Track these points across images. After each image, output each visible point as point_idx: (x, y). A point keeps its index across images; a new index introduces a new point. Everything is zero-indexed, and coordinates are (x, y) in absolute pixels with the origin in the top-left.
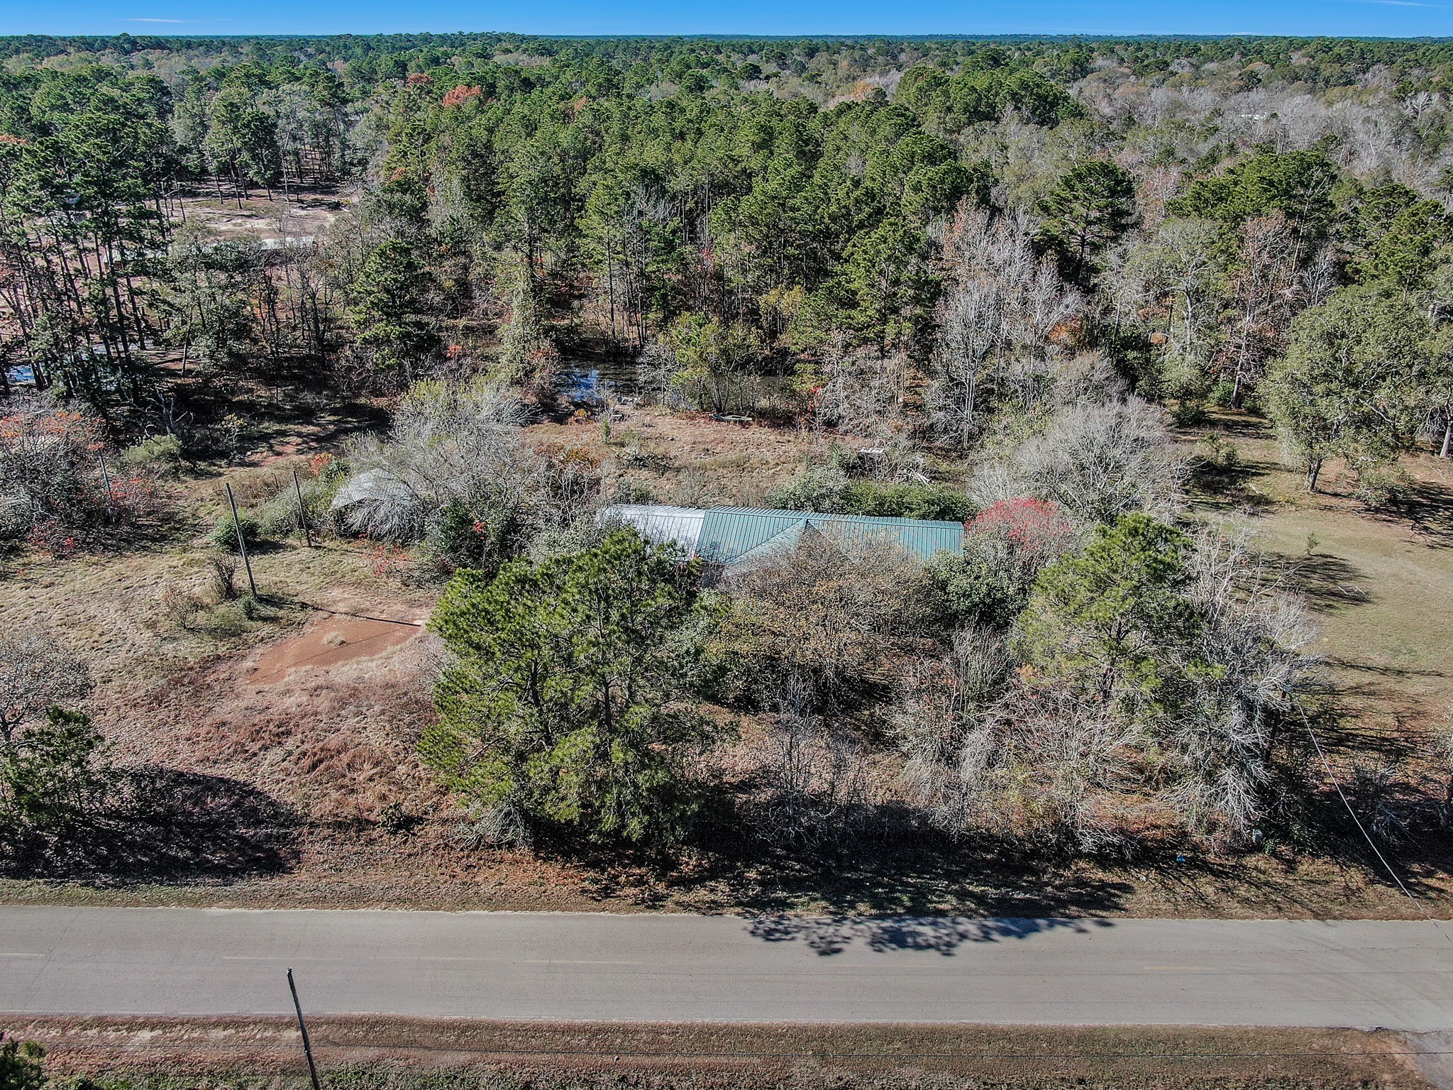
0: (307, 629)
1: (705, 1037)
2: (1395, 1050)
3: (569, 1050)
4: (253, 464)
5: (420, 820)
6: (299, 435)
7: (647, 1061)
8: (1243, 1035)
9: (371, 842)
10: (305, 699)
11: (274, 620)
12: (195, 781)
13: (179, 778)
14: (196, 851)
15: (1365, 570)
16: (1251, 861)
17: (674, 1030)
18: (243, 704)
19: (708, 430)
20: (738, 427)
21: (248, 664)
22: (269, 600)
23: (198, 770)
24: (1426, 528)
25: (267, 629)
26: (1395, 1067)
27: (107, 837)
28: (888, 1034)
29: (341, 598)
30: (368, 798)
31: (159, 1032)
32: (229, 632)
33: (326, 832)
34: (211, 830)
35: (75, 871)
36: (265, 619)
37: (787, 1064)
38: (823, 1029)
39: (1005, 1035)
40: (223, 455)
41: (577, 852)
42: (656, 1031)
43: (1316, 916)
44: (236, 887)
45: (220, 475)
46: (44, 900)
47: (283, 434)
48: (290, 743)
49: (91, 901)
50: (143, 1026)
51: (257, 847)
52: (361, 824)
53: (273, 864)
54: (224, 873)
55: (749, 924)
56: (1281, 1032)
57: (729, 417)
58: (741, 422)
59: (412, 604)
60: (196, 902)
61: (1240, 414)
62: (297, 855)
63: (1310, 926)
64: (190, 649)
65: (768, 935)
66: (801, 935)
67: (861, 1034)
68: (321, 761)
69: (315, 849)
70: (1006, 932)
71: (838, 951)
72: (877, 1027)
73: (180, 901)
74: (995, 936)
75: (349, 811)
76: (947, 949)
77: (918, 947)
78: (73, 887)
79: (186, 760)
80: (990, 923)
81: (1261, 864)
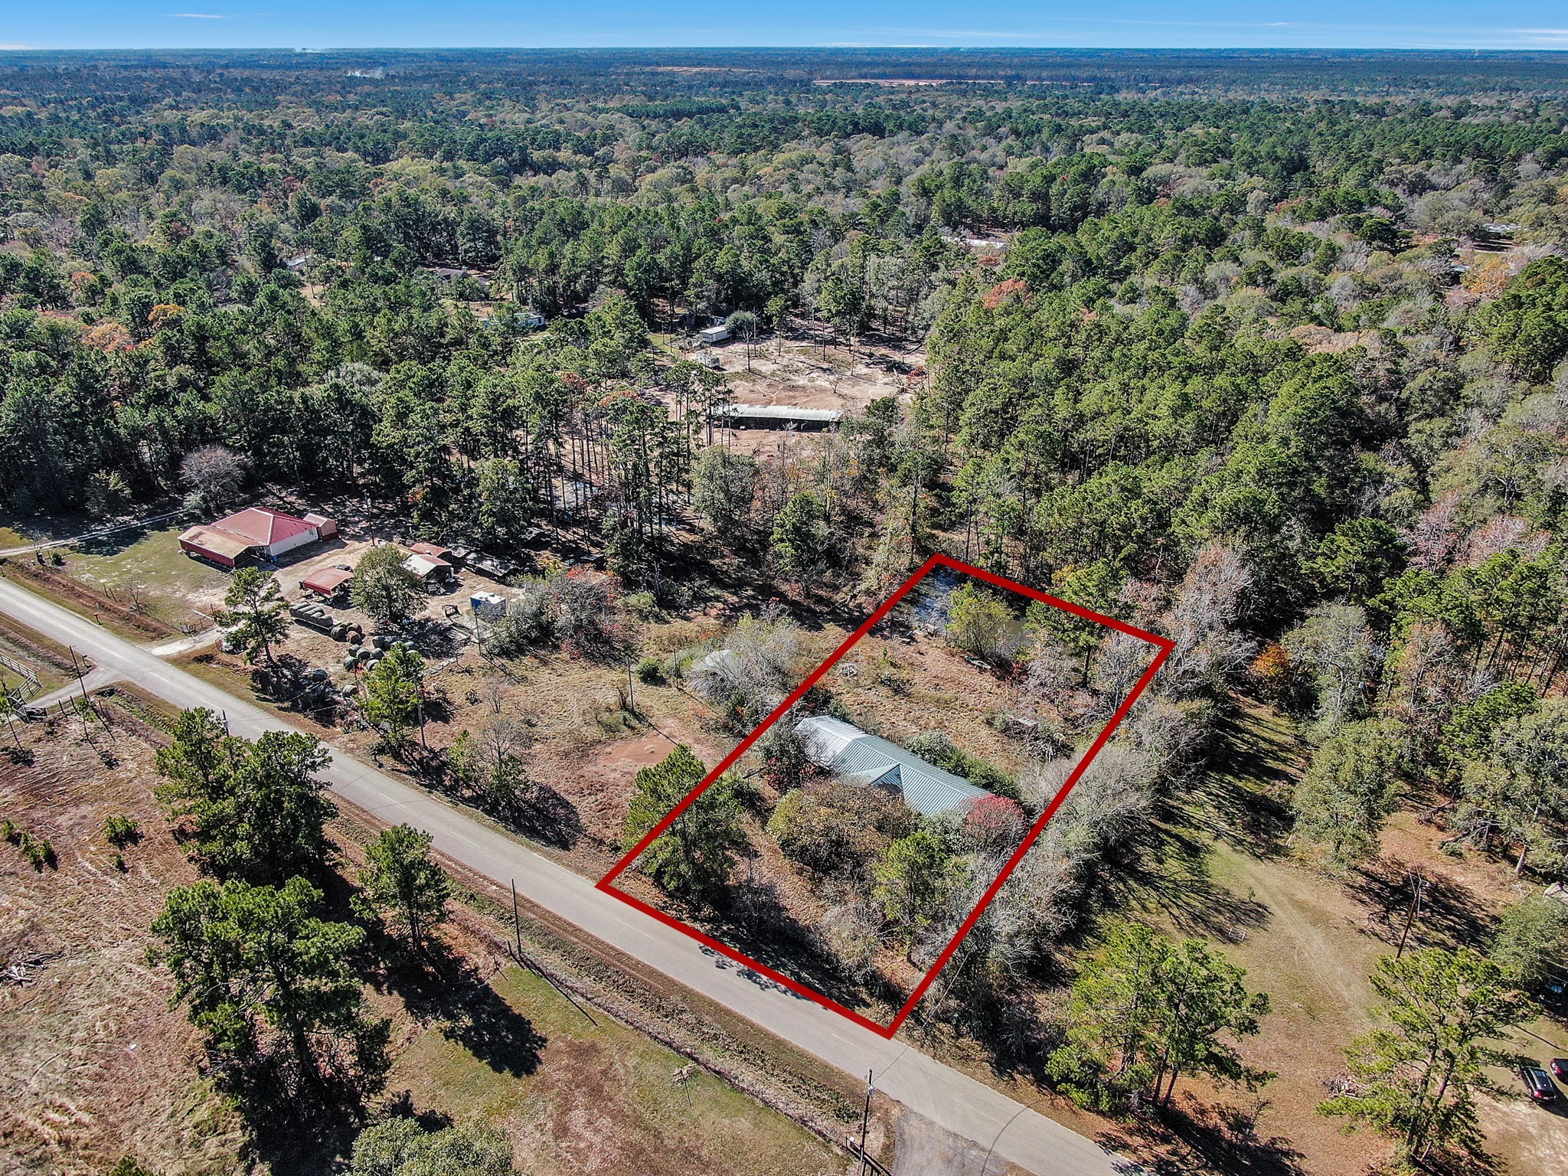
0: (643, 739)
1: (652, 972)
2: (896, 1110)
3: (608, 954)
4: (687, 619)
6: (725, 602)
8: (840, 1073)
9: (600, 851)
10: (618, 776)
11: (633, 728)
12: (559, 799)
13: (555, 795)
14: (544, 828)
16: (941, 1025)
17: (645, 965)
18: (595, 769)
19: (957, 668)
20: (976, 671)
21: (609, 750)
22: (638, 717)
23: (562, 794)
25: (627, 732)
26: (888, 1112)
27: (519, 809)
28: (712, 1003)
29: (671, 725)
30: (609, 833)
32: (610, 729)
33: (588, 840)
34: (552, 821)
35: (503, 819)
36: (629, 726)
37: (671, 994)
38: (693, 990)
39: (752, 1026)
40: (677, 609)
42: (638, 962)
43: (934, 1056)
45: (668, 622)
46: (489, 827)
47: (717, 598)
48: (600, 795)
49: (502, 834)
50: (495, 884)
51: (563, 836)
52: (601, 842)
53: (564, 844)
54: (549, 842)
55: (701, 945)
57: (977, 662)
58: (981, 668)
59: (697, 741)
60: (532, 848)
62: (574, 844)
63: (924, 1057)
64: (593, 732)
65: (706, 951)
66: (716, 956)
67: (703, 998)
68: (605, 809)
69: (582, 845)
70: (793, 994)
71: (724, 968)
72: (712, 1000)
73: (528, 846)
74: (788, 993)
75: (599, 836)
76: (765, 988)
77: (755, 982)
78: (500, 826)
79: (560, 789)
80: (792, 988)
81: (945, 1030)
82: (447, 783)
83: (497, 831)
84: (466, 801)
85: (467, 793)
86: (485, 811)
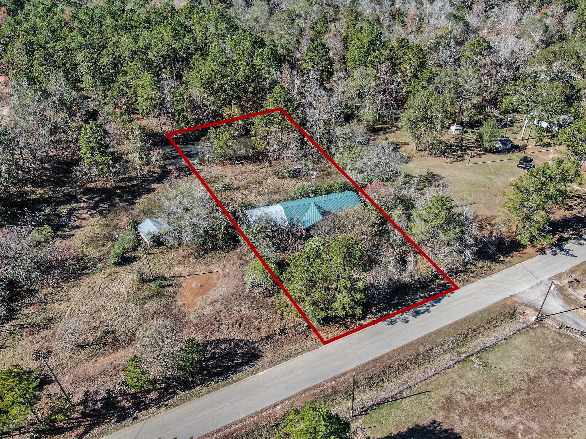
1: (398, 350)
2: (516, 299)
3: (374, 366)
5: (286, 329)
7: (391, 361)
8: (491, 307)
9: (278, 340)
10: (212, 308)
12: (210, 343)
14: (232, 361)
15: (443, 175)
17: (391, 352)
22: (161, 279)
23: (206, 340)
24: (447, 157)
25: (171, 289)
26: (517, 302)
30: (265, 329)
31: (280, 406)
32: (159, 295)
33: (264, 342)
34: (229, 355)
35: (205, 381)
36: (166, 286)
37: (418, 349)
38: (419, 339)
41: (330, 321)
42: (388, 354)
43: (488, 276)
44: (257, 366)
48: (224, 322)
50: (275, 406)
51: (248, 353)
52: (270, 337)
53: (256, 356)
54: (247, 364)
55: (386, 322)
56: (496, 303)
57: (236, 162)
58: (241, 163)
59: (207, 265)
60: (252, 374)
61: (380, 124)
62: (260, 351)
63: (488, 278)
65: (392, 323)
66: (398, 320)
68: (240, 324)
69: (264, 348)
70: (436, 303)
71: (408, 321)
72: (428, 334)
74: (435, 304)
75: (264, 335)
76: (428, 311)
77: (423, 313)
80: (431, 302)
81: (471, 267)
82: (128, 405)
83: (214, 389)
84: (158, 400)
85: (154, 395)
86: (183, 390)
